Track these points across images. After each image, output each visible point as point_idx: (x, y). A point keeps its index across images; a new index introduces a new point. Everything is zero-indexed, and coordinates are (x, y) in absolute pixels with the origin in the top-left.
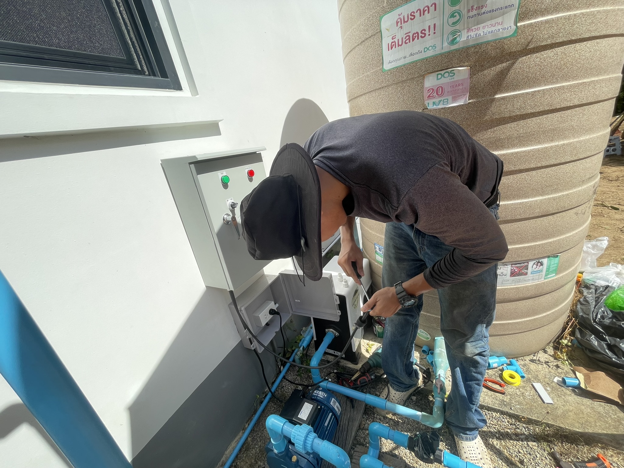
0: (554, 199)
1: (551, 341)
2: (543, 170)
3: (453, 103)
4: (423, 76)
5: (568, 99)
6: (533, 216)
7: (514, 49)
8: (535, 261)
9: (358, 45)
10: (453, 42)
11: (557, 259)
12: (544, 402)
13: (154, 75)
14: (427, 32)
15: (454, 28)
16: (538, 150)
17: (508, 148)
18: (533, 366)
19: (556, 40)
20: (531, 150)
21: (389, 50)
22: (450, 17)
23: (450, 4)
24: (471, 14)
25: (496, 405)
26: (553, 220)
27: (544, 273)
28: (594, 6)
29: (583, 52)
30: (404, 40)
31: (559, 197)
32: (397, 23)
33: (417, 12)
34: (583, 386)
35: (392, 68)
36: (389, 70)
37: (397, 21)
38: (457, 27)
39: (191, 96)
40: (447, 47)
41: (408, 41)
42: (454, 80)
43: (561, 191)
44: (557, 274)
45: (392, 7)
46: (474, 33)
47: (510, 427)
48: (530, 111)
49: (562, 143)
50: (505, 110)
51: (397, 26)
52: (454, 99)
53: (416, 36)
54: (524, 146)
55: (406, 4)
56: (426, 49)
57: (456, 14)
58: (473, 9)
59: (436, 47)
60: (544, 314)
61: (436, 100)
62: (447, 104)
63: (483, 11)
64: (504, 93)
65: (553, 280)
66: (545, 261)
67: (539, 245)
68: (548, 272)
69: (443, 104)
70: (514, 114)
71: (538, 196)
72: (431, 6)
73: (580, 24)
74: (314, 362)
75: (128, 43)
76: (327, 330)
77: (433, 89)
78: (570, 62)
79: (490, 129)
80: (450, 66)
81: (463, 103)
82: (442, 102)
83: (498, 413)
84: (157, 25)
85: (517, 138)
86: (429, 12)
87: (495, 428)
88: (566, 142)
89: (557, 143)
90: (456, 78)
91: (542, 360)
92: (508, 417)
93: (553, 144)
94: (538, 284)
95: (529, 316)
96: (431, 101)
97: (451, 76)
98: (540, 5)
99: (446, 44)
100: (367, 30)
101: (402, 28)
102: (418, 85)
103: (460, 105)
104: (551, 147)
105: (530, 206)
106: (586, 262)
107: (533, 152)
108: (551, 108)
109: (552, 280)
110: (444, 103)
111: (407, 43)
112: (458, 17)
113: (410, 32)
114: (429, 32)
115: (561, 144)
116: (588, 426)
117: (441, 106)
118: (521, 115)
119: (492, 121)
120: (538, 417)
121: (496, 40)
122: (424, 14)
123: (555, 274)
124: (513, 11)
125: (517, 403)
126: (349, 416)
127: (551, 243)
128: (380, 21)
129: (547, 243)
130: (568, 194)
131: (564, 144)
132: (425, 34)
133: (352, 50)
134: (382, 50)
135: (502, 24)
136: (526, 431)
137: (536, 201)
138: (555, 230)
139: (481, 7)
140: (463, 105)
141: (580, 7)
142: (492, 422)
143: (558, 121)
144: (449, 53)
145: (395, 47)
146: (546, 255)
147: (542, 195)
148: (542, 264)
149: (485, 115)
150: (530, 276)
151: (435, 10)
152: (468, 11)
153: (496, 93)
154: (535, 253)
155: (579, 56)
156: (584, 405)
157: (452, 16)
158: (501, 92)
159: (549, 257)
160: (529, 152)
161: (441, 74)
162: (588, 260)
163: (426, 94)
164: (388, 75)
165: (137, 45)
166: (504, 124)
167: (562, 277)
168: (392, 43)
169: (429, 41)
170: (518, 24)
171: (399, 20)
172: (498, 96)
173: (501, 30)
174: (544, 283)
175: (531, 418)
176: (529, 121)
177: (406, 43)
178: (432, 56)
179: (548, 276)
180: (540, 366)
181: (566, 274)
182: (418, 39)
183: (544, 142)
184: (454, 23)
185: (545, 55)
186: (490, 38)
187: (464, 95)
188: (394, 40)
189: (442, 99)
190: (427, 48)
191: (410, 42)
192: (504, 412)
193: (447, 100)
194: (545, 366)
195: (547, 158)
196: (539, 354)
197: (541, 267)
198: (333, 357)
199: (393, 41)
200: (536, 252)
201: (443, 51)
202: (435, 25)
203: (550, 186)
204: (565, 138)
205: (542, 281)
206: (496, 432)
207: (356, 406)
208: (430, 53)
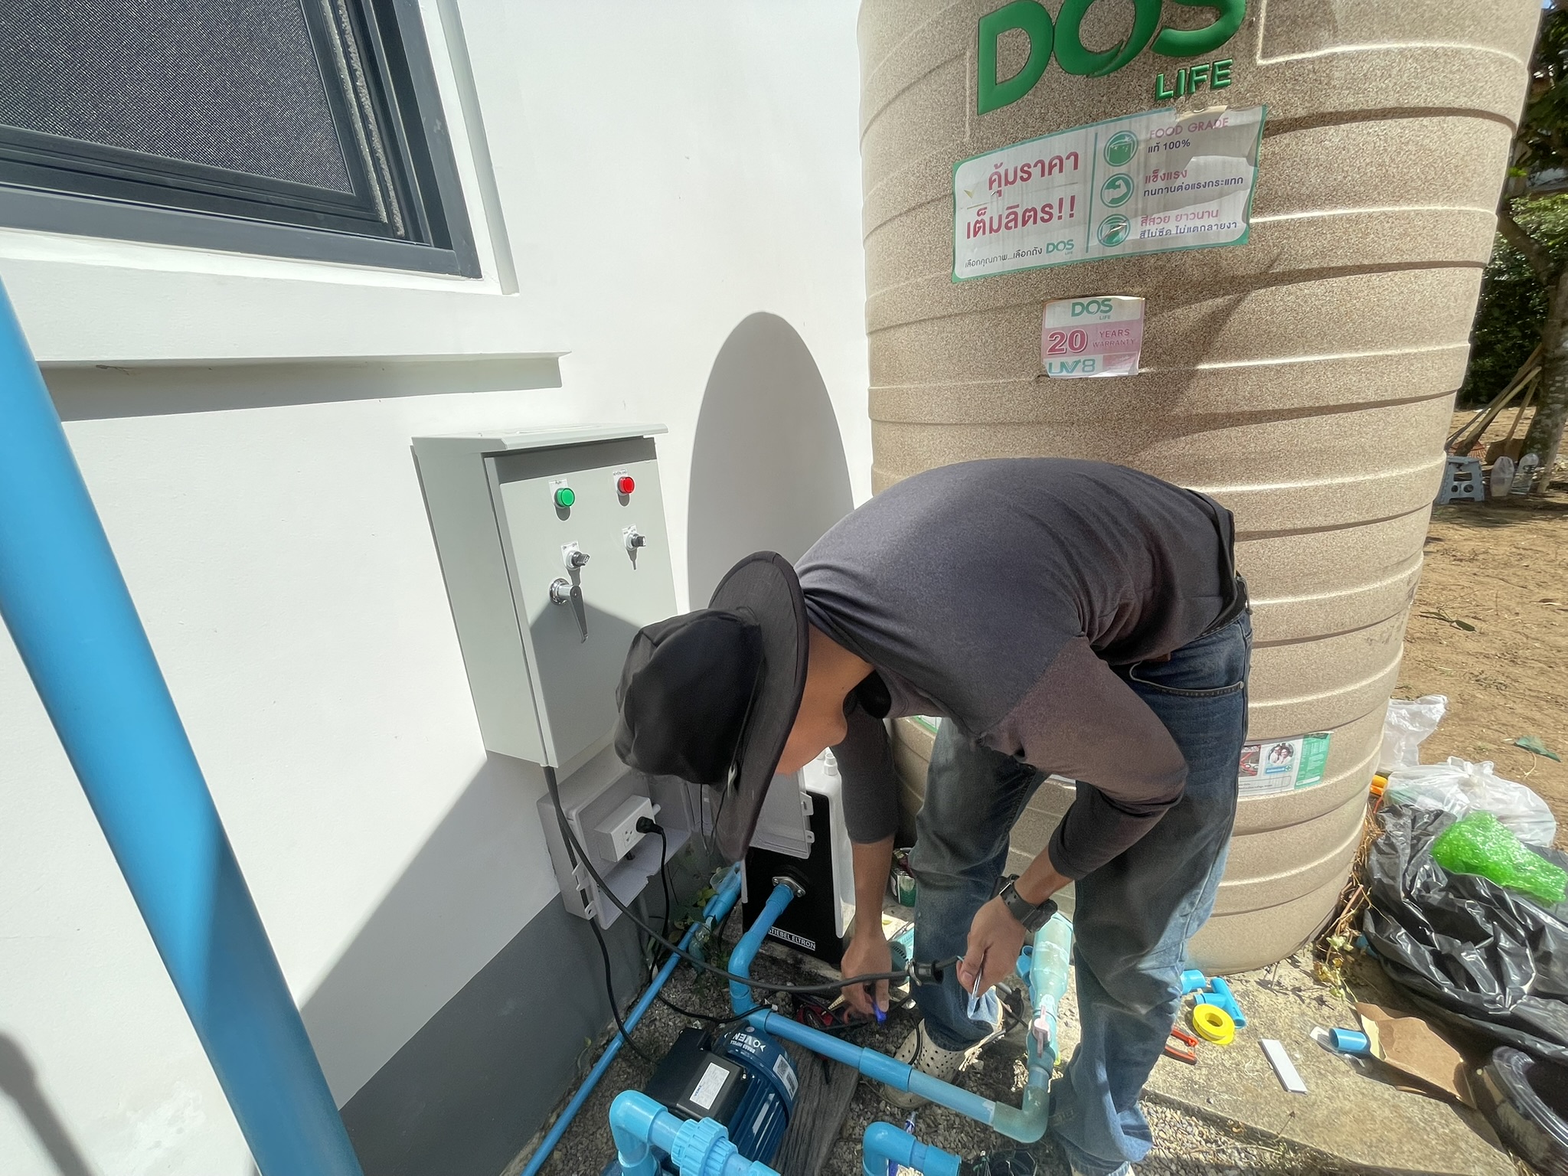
0: (1320, 604)
1: (1308, 937)
2: (1296, 538)
3: (1104, 370)
4: (1043, 304)
5: (1354, 388)
6: (1273, 638)
7: (1241, 272)
8: (1275, 745)
9: (901, 215)
10: (1110, 239)
11: (1325, 742)
12: (1285, 1089)
13: (419, 238)
14: (1055, 211)
15: (1114, 211)
16: (1288, 492)
17: (1222, 481)
18: (1264, 997)
19: (1330, 263)
20: (1273, 492)
21: (969, 237)
22: (1108, 188)
23: (1108, 159)
24: (1152, 186)
25: (1174, 1091)
26: (1317, 651)
27: (1294, 773)
28: (1409, 201)
29: (1386, 293)
30: (1004, 221)
31: (1332, 601)
32: (991, 182)
33: (1035, 166)
34: (1375, 1051)
35: (974, 278)
36: (967, 281)
37: (990, 179)
38: (1121, 210)
39: (501, 294)
40: (1096, 249)
41: (1012, 224)
42: (1110, 321)
43: (1336, 587)
44: (1323, 778)
45: (983, 148)
46: (1156, 226)
47: (1205, 1147)
48: (1271, 406)
50: (1219, 399)
51: (991, 188)
52: (1108, 363)
53: (1029, 216)
54: (1257, 480)
55: (1013, 146)
56: (1051, 248)
57: (1121, 181)
58: (1156, 177)
59: (1073, 245)
60: (1294, 872)
61: (1069, 360)
62: (1093, 371)
63: (1178, 182)
64: (1216, 361)
65: (1315, 790)
66: (1298, 745)
67: (1284, 708)
68: (1303, 772)
69: (1084, 371)
70: (1237, 409)
71: (1286, 595)
72: (1068, 158)
73: (1380, 235)
74: (739, 961)
75: (365, 161)
76: (775, 879)
77: (1062, 336)
78: (1359, 310)
79: (1184, 435)
80: (1103, 291)
81: (1127, 374)
82: (1081, 364)
83: (1179, 1112)
84: (439, 128)
85: (1241, 462)
86: (1061, 170)
87: (1169, 1148)
88: (1348, 479)
89: (1328, 482)
90: (1114, 317)
91: (1287, 982)
92: (1201, 1123)
93: (1320, 482)
94: (1280, 798)
95: (1259, 874)
96: (1056, 361)
97: (1102, 311)
98: (1297, 185)
99: (1094, 242)
100: (923, 187)
101: (1000, 195)
102: (1030, 322)
103: (1121, 377)
104: (1316, 489)
106: (1395, 751)
107: (1276, 495)
108: (1317, 405)
109: (1311, 791)
110: (1086, 369)
111: (1010, 228)
112: (1123, 189)
113: (1018, 206)
114: (1060, 212)
115: (1338, 485)
116: (1383, 1152)
117: (1078, 374)
118: (1251, 413)
119: (1189, 418)
120: (1271, 1126)
121: (1203, 248)
122: (1050, 173)
123: (1318, 778)
124: (1242, 192)
125: (1224, 1089)
126: (815, 1104)
127: (1310, 703)
128: (953, 172)
129: (1304, 703)
130: (1350, 596)
131: (1344, 484)
132: (1051, 215)
133: (885, 223)
134: (954, 233)
135: (1216, 216)
136: (1240, 1160)
137: (1281, 605)
138: (1321, 674)
139: (1173, 175)
140: (1126, 377)
141: (1380, 200)
142: (1161, 1134)
143: (1331, 433)
144: (1102, 260)
145: (984, 233)
146: (1299, 732)
147: (1293, 594)
148: (1290, 752)
149: (1174, 403)
150: (1263, 777)
151: (1076, 167)
152: (1147, 180)
153: (1199, 360)
154: (1275, 726)
155: (1378, 300)
156: (1375, 1099)
157: (1112, 185)
158: (1211, 359)
159: (1306, 736)
160: (1267, 495)
161: (1081, 304)
162: (1400, 747)
163: (1046, 343)
164: (965, 290)
165: (385, 166)
166: (1215, 429)
167: (1335, 785)
168: (977, 222)
169: (1058, 230)
170: (1252, 221)
171: (996, 177)
172: (1204, 366)
173: (1214, 228)
174: (1293, 797)
175: (1254, 1126)
176: (1269, 426)
177: (1008, 228)
178: (1064, 264)
179: (1305, 782)
180: (1281, 999)
181: (1345, 779)
182: (1035, 222)
183: (1300, 476)
184: (1114, 201)
185: (1306, 291)
186: (1190, 241)
187: (1131, 356)
188: (982, 217)
189: (1082, 358)
190: (1053, 244)
191: (1016, 226)
192: (1193, 1110)
193: (1091, 363)
194: (1292, 997)
195: (1307, 511)
196: (1280, 968)
197: (1289, 758)
198: (786, 949)
199: (979, 219)
200: (1278, 722)
201: (1088, 256)
202: (1073, 198)
203: (1310, 574)
204: (1347, 470)
205: (1291, 791)
206: (1171, 1161)
207: (835, 1077)
208: (1060, 257)
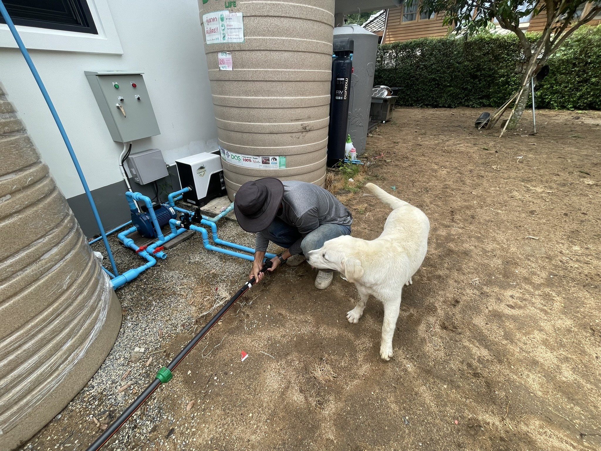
0: (275, 126)
4: (217, 52)
5: (271, 77)
6: (266, 132)
7: (245, 48)
8: (272, 157)
10: (224, 39)
11: (284, 159)
14: (216, 31)
15: (223, 32)
19: (261, 48)
21: (207, 34)
26: (277, 137)
27: (278, 165)
29: (274, 56)
33: (211, 19)
36: (208, 45)
37: (207, 20)
39: (103, 38)
40: (222, 40)
45: (205, 12)
46: (230, 37)
49: (273, 98)
50: (246, 77)
51: (207, 23)
57: (223, 26)
62: (226, 68)
63: (231, 27)
66: (277, 158)
67: (273, 149)
70: (250, 79)
72: (215, 18)
73: (270, 44)
78: (269, 60)
85: (253, 92)
86: (215, 21)
93: (269, 98)
94: (277, 170)
98: (251, 31)
105: (264, 127)
107: (261, 100)
108: (265, 80)
109: (284, 170)
111: (211, 33)
121: (238, 43)
123: (285, 167)
124: (242, 31)
128: (202, 17)
129: (277, 149)
137: (267, 125)
138: (280, 142)
140: (231, 70)
144: (223, 43)
146: (277, 155)
150: (271, 165)
152: (227, 26)
154: (271, 153)
161: (223, 54)
163: (219, 61)
167: (290, 170)
168: (207, 30)
169: (217, 35)
170: (245, 38)
172: (243, 69)
173: (239, 39)
174: (280, 170)
178: (218, 43)
179: (281, 167)
183: (265, 96)
184: (223, 29)
185: (257, 54)
186: (236, 41)
187: (231, 66)
189: (225, 65)
190: (216, 38)
195: (267, 104)
197: (276, 161)
203: (272, 119)
